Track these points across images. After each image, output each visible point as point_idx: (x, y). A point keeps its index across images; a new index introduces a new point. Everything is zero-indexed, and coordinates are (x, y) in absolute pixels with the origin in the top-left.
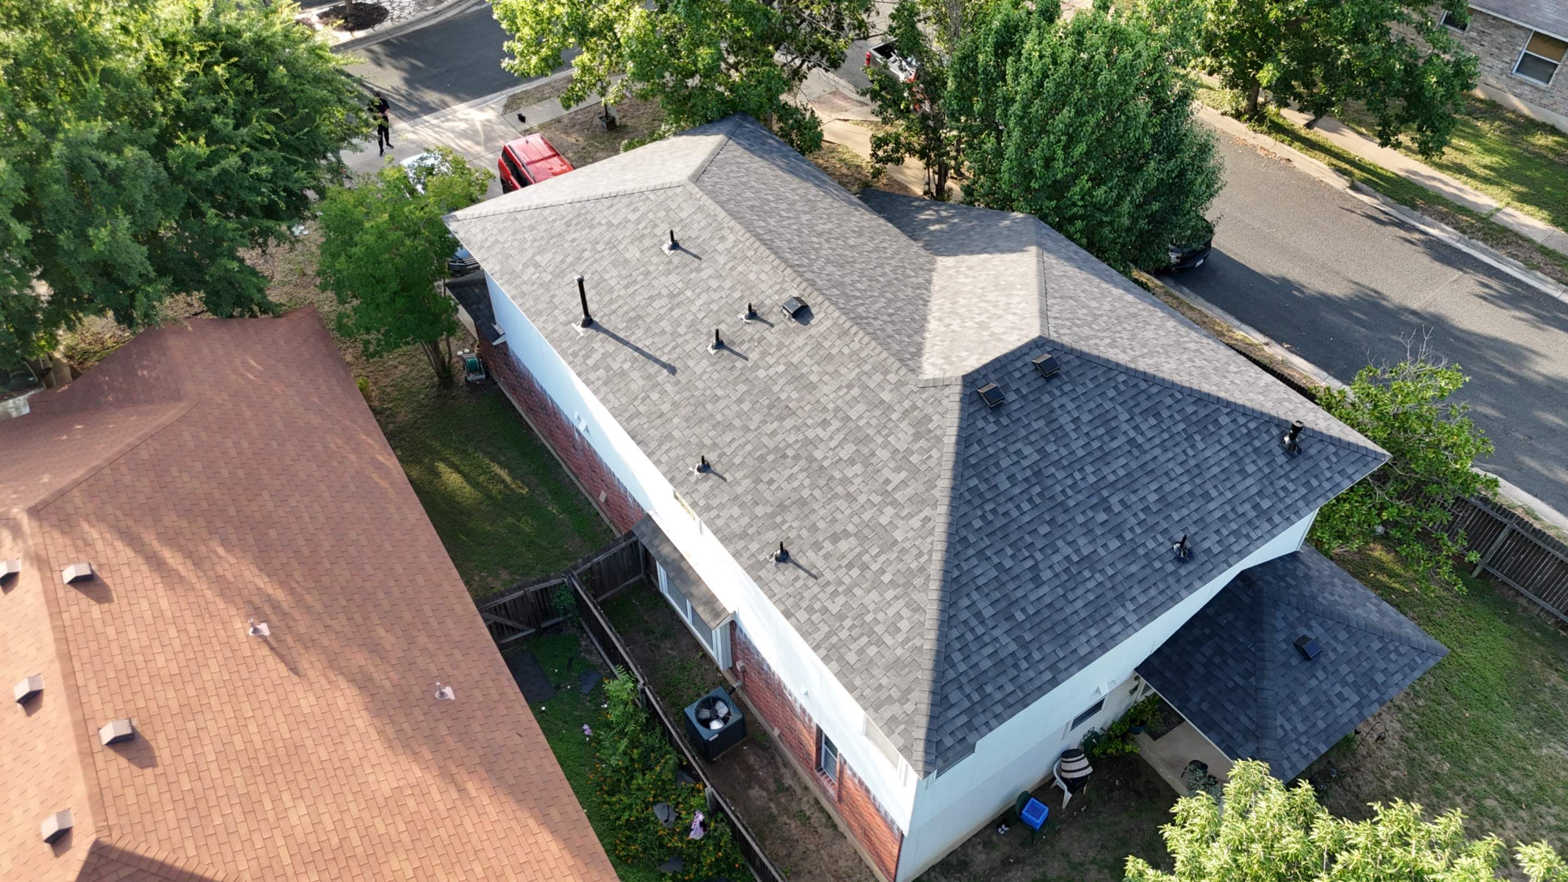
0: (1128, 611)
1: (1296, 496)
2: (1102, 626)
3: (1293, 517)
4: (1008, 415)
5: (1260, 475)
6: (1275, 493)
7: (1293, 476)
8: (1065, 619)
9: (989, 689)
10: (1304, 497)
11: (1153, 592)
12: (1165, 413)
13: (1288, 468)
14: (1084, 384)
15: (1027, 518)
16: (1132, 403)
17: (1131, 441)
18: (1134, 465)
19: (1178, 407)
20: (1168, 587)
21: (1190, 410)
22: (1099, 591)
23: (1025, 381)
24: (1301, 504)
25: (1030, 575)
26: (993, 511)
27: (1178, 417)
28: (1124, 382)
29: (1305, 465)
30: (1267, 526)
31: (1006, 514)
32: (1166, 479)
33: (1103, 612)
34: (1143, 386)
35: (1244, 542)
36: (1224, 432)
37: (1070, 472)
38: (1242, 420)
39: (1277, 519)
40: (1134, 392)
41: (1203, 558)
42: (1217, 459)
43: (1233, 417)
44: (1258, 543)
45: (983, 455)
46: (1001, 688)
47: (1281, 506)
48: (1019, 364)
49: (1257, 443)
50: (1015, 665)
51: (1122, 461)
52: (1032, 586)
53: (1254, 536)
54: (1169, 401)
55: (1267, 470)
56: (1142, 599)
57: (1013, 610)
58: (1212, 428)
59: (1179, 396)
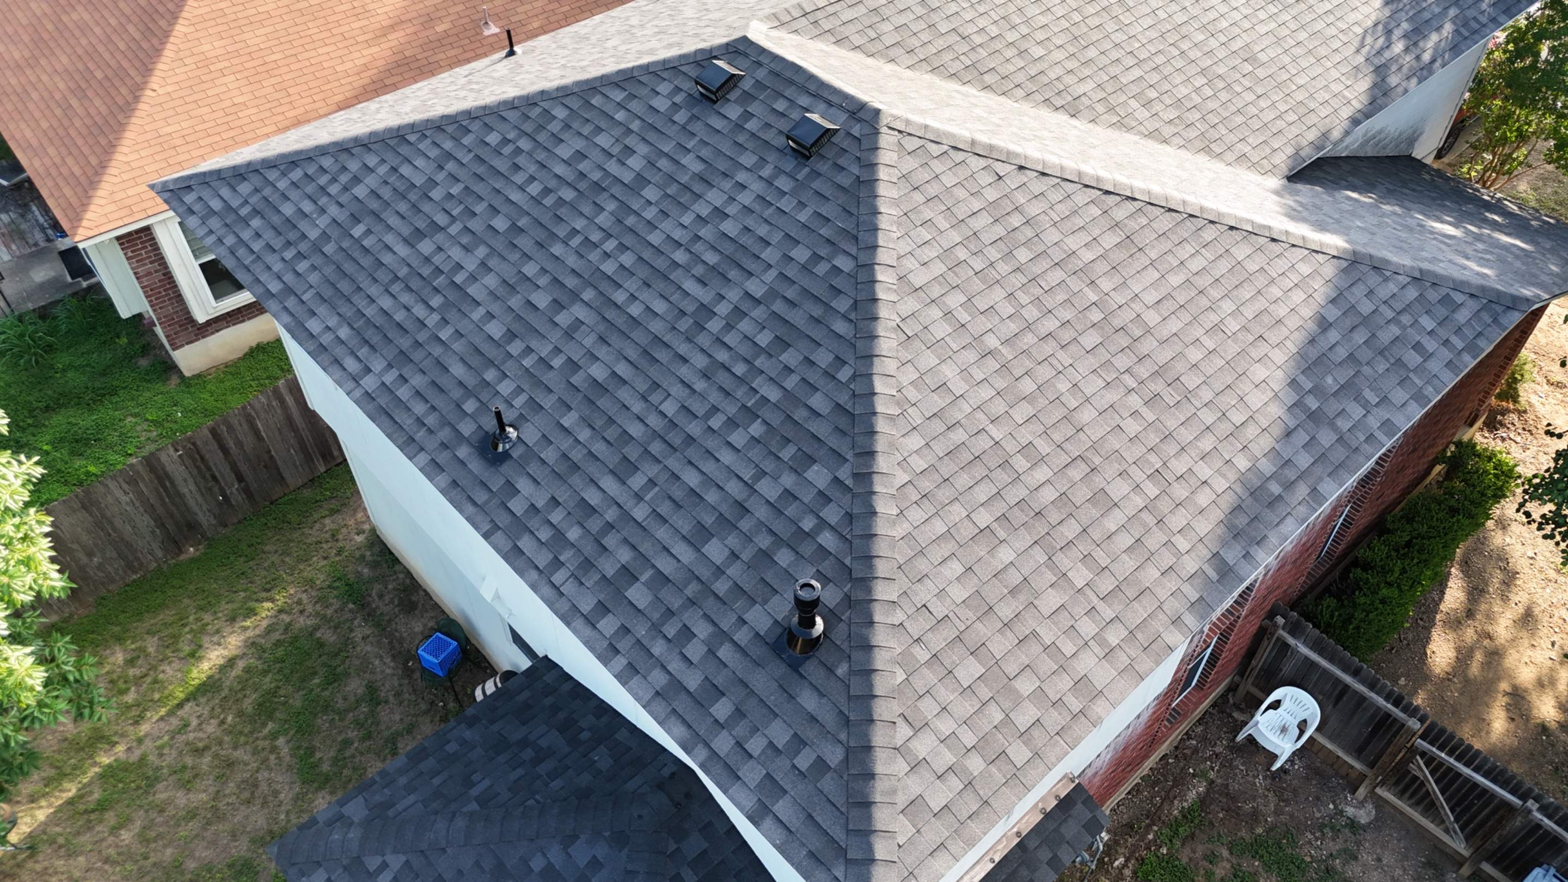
0: (380, 375)
1: (675, 666)
2: (353, 342)
3: (620, 662)
4: (694, 118)
5: (705, 573)
6: (670, 613)
7: (725, 653)
8: (359, 289)
9: (256, 223)
10: (676, 685)
11: (419, 408)
12: (790, 357)
13: (742, 636)
14: (802, 205)
15: (515, 196)
16: (790, 293)
17: (706, 311)
18: (656, 327)
19: (813, 377)
20: (430, 431)
21: (817, 401)
22: (408, 325)
23: (772, 120)
24: (658, 678)
25: (421, 224)
26: (518, 151)
27: (791, 382)
28: (837, 270)
29: (761, 682)
30: (587, 605)
31: (517, 168)
32: (642, 387)
33: (376, 339)
34: (842, 304)
35: (543, 559)
36: (788, 480)
37: (615, 231)
38: (832, 514)
39: (608, 625)
40: (819, 290)
41: (496, 483)
42: (719, 476)
43: (834, 493)
44: (547, 590)
45: (608, 108)
46: (258, 235)
47: (641, 630)
48: (804, 101)
49: (784, 558)
50: (289, 244)
51: (660, 306)
52: (406, 231)
53: (558, 578)
54: (823, 358)
55: (721, 587)
56: (403, 393)
57: (368, 220)
58: (787, 453)
59: (844, 375)
